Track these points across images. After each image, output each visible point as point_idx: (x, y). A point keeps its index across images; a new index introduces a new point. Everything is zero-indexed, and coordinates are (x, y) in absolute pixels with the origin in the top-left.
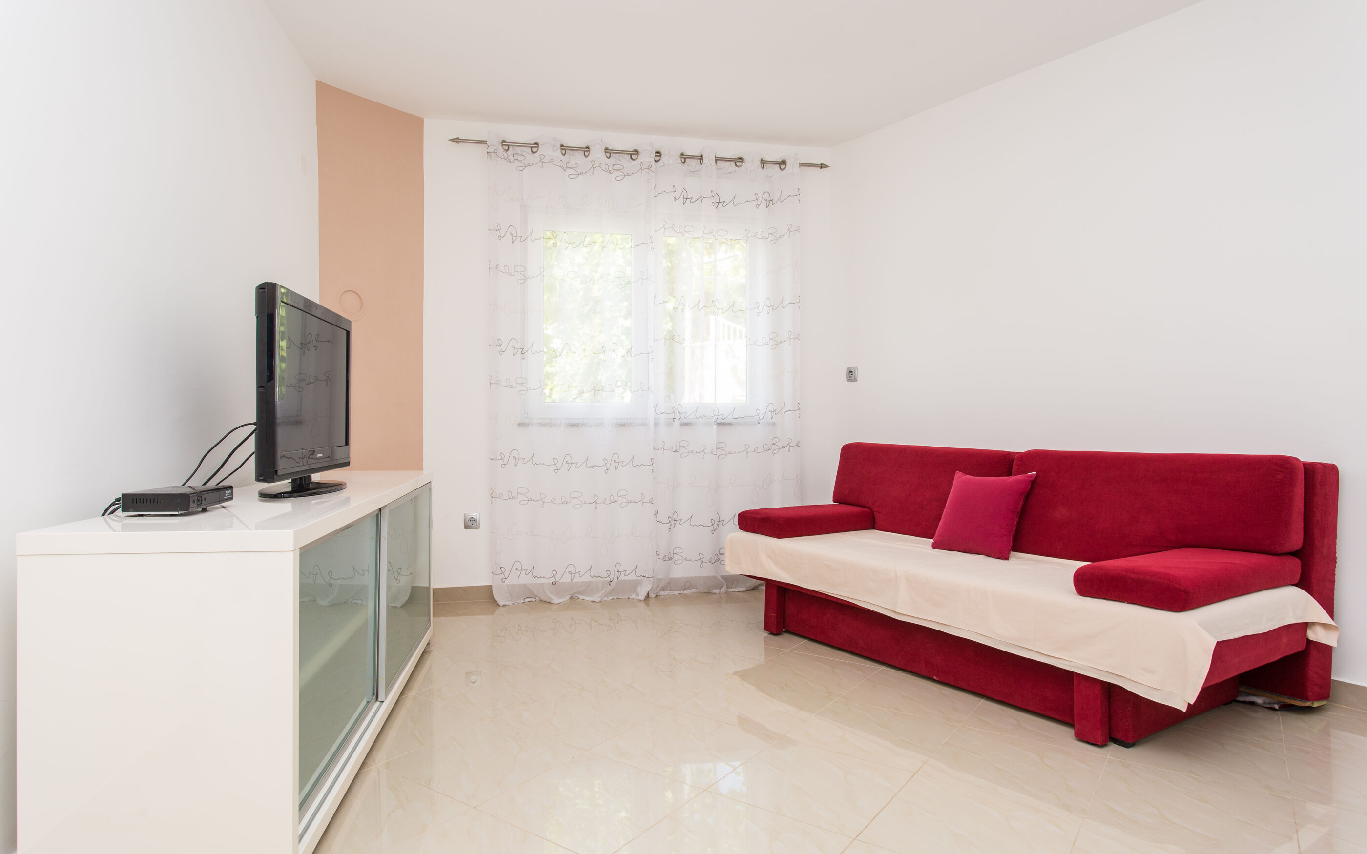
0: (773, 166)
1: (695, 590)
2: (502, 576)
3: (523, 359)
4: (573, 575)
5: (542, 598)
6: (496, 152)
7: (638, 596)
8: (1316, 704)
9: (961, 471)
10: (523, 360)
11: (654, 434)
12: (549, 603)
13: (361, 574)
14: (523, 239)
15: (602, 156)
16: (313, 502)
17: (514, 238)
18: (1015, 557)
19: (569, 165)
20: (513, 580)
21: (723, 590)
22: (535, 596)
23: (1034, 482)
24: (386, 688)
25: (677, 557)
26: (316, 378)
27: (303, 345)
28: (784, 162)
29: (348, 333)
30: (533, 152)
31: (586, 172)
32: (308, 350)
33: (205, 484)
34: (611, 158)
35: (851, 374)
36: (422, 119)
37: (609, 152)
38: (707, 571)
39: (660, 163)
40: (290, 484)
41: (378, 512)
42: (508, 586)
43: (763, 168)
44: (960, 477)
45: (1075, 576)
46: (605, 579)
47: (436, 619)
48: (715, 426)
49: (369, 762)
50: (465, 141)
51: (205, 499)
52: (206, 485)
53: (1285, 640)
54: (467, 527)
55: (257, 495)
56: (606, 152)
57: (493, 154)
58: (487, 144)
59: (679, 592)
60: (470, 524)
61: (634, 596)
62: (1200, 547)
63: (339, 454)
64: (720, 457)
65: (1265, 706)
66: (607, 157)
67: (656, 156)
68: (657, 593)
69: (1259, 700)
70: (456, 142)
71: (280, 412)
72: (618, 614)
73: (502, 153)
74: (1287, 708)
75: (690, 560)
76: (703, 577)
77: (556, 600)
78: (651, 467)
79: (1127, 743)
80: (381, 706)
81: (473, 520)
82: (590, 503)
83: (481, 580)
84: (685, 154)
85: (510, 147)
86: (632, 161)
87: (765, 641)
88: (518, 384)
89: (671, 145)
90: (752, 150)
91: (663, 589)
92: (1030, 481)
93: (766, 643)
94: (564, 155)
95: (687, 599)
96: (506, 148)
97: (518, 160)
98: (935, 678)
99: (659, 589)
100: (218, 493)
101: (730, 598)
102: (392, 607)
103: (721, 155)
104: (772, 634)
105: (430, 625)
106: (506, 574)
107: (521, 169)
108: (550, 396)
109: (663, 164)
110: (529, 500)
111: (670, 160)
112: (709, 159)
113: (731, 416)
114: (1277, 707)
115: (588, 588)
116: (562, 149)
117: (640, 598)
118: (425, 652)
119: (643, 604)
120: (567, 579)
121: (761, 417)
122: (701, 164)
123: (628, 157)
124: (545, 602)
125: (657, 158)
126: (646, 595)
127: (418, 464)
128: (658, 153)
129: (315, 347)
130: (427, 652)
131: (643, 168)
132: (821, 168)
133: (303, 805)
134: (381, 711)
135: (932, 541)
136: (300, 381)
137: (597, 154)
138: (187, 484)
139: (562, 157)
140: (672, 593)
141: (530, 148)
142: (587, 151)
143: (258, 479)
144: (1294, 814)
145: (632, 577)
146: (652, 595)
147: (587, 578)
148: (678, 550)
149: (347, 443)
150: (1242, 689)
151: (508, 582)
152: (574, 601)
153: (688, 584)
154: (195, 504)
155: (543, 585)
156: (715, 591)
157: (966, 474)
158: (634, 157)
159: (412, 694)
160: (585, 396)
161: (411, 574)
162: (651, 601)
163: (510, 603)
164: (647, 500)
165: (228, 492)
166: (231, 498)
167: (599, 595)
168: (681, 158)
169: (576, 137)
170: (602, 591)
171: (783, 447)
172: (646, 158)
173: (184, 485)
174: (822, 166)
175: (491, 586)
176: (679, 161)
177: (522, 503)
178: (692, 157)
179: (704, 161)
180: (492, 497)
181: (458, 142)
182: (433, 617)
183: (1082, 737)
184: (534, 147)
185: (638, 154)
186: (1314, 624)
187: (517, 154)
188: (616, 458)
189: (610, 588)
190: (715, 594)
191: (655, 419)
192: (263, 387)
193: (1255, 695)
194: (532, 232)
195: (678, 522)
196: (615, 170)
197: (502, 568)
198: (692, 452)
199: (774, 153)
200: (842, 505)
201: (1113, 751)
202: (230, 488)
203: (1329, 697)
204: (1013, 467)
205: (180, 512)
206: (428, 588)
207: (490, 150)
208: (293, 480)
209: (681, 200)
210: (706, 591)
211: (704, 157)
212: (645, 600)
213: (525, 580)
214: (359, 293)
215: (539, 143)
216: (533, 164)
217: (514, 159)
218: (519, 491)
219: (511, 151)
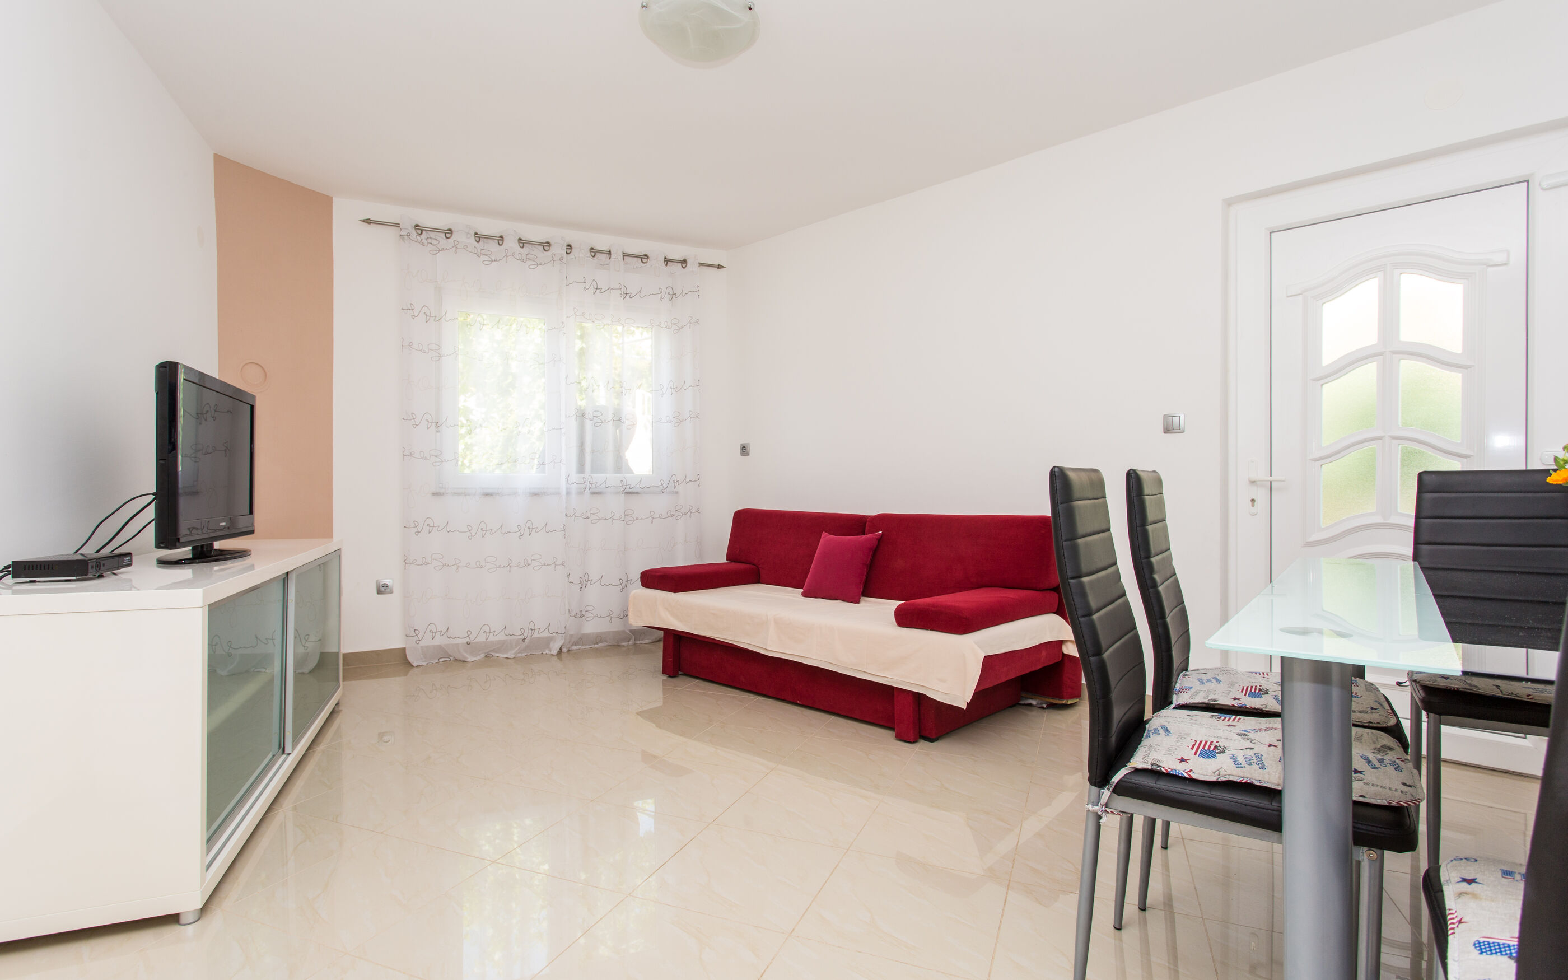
0: (676, 264)
1: (605, 644)
2: (416, 638)
3: (437, 432)
4: (488, 634)
5: (457, 657)
6: (409, 235)
7: (550, 651)
8: (1070, 702)
9: (826, 532)
10: (438, 434)
11: (566, 502)
12: (464, 661)
13: (264, 643)
14: (437, 319)
15: (516, 247)
16: (216, 568)
17: (428, 318)
18: (866, 601)
19: (482, 252)
20: (427, 642)
21: (631, 643)
22: (449, 656)
23: (880, 539)
24: (293, 741)
25: (588, 614)
26: (214, 448)
27: (199, 415)
28: (685, 261)
29: (252, 407)
30: (447, 238)
31: (500, 260)
32: (206, 420)
33: (98, 551)
34: (524, 248)
35: (744, 450)
36: (332, 198)
37: (522, 242)
38: (616, 626)
39: (571, 256)
40: (191, 552)
41: (285, 576)
42: (422, 647)
43: (666, 265)
44: (826, 537)
45: (896, 612)
46: (519, 637)
47: (345, 682)
48: (623, 495)
49: (275, 807)
50: (376, 223)
51: (104, 565)
52: (100, 552)
53: (1044, 653)
54: (379, 592)
55: (155, 562)
56: (519, 242)
57: (406, 237)
58: (399, 226)
59: (590, 646)
60: (382, 590)
61: (547, 651)
62: (992, 587)
63: (242, 523)
64: (628, 523)
65: (1038, 706)
66: (521, 247)
67: (567, 248)
68: (569, 648)
69: (1034, 702)
70: (367, 223)
71: (182, 482)
72: (532, 669)
73: (415, 237)
74: (1052, 706)
75: (600, 617)
76: (613, 632)
77: (470, 659)
78: (563, 532)
79: (931, 739)
80: (287, 759)
81: (386, 586)
82: (504, 567)
83: (395, 643)
84: (595, 248)
85: (424, 232)
86: (544, 251)
87: (663, 683)
88: (432, 455)
89: (583, 239)
90: (657, 249)
91: (575, 644)
92: (877, 539)
93: (664, 685)
94: (478, 242)
95: (598, 652)
96: (420, 232)
97: (431, 244)
98: (798, 702)
99: (571, 643)
100: (116, 559)
101: (637, 649)
102: (299, 673)
103: (628, 251)
104: (670, 676)
105: (339, 686)
106: (420, 636)
107: (435, 252)
108: (469, 467)
109: (573, 257)
110: (443, 566)
111: (581, 253)
112: (617, 255)
113: (638, 486)
114: (1045, 706)
115: (502, 646)
116: (476, 237)
117: (552, 653)
118: (333, 713)
119: (555, 658)
120: (481, 638)
121: (665, 487)
122: (610, 258)
123: (541, 248)
124: (460, 661)
125: (569, 251)
126: (558, 649)
127: (327, 533)
128: (569, 246)
129: (213, 417)
130: (337, 712)
131: (554, 259)
132: (718, 268)
133: (210, 841)
134: (289, 762)
135: (802, 590)
136: (197, 451)
137: (511, 243)
138: (79, 552)
139: (477, 244)
140: (584, 647)
141: (444, 234)
142: (501, 240)
143: (159, 545)
144: (1032, 776)
145: (545, 634)
146: (564, 650)
147: (501, 637)
148: (589, 608)
149: (251, 512)
150: (1023, 695)
151: (422, 643)
152: (489, 659)
153: (598, 638)
154: (94, 570)
155: (457, 645)
156: (623, 644)
157: (830, 534)
158: (546, 248)
159: (321, 748)
160: (504, 467)
161: (320, 640)
162: (564, 656)
163: (425, 664)
164: (559, 562)
165: (127, 559)
166: (130, 565)
167: (513, 652)
168: (591, 252)
169: (490, 226)
170: (516, 648)
171: (685, 514)
172: (558, 250)
173: (76, 552)
174: (719, 267)
175: (405, 648)
176: (589, 254)
177: (436, 568)
178: (602, 252)
179: (613, 256)
180: (406, 563)
181: (370, 223)
182: (343, 681)
183: (901, 737)
184: (448, 233)
185: (550, 246)
186: (1066, 641)
187: (431, 238)
188: (529, 524)
189: (524, 645)
190: (623, 646)
191: (567, 488)
192: (165, 460)
193: (1032, 699)
194: (446, 313)
195: (589, 582)
196: (529, 259)
197: (416, 631)
198: (602, 518)
199: (677, 252)
200: (733, 563)
201: (922, 744)
202: (130, 554)
203: (1080, 696)
204: (866, 528)
205: (78, 578)
206: (337, 654)
207: (404, 233)
208: (193, 547)
209: (591, 290)
210: (616, 644)
211: (612, 252)
212: (557, 654)
213: (439, 641)
214: (262, 365)
215: (453, 230)
216: (447, 249)
217: (428, 243)
218: (433, 557)
219: (424, 235)
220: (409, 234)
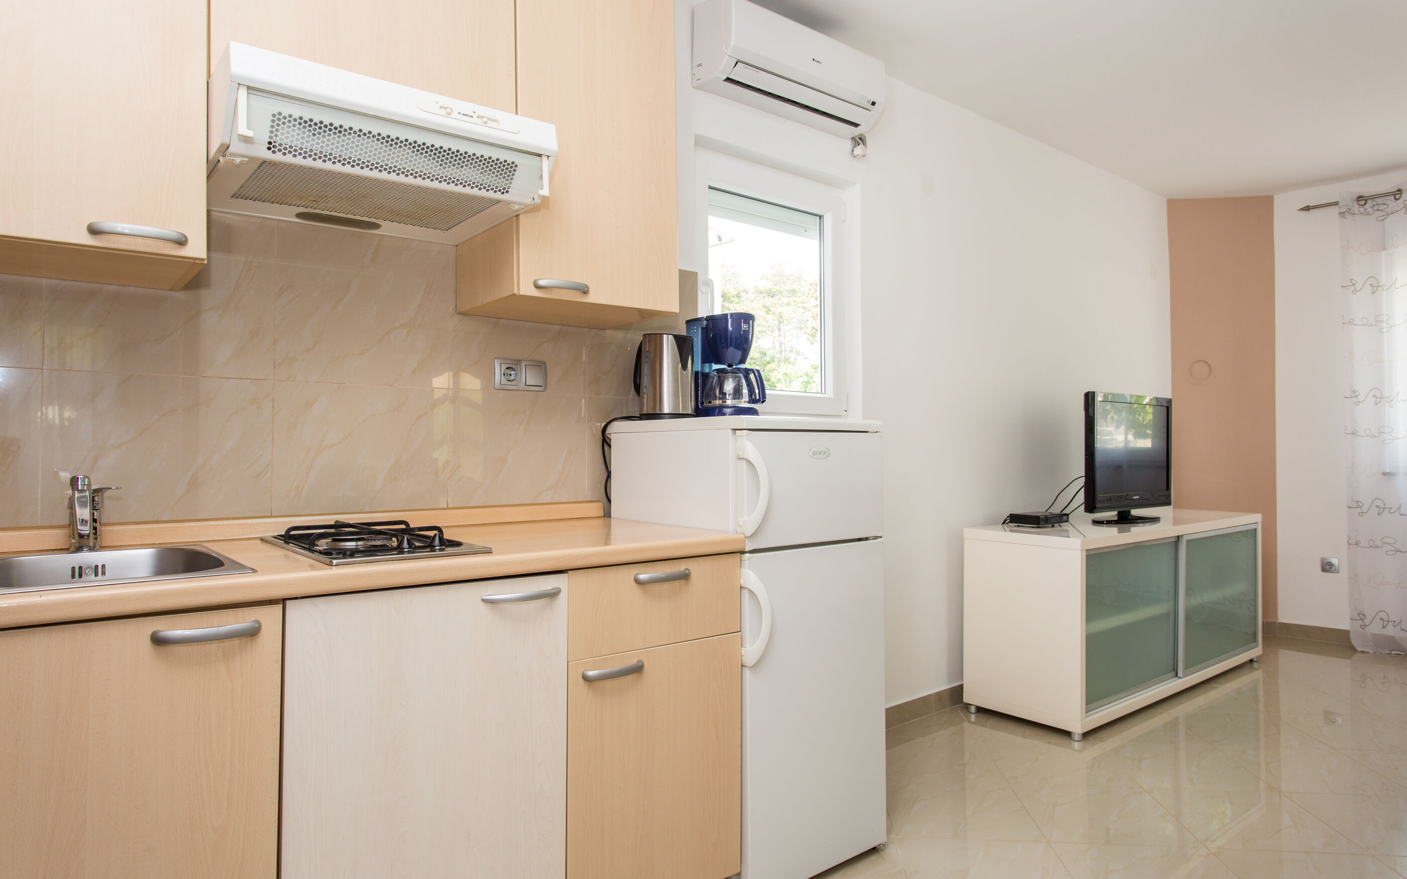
2: (1363, 623)
3: (1388, 407)
10: (1389, 409)
14: (1386, 288)
17: (1374, 288)
20: (1376, 628)
24: (1185, 670)
29: (1169, 408)
30: (1396, 199)
36: (1271, 197)
40: (1115, 516)
41: (1175, 539)
42: (1369, 633)
50: (1316, 207)
51: (1052, 520)
54: (1324, 570)
55: (1091, 521)
57: (1347, 213)
58: (1339, 204)
60: (1327, 567)
63: (1159, 496)
70: (1306, 210)
73: (1356, 209)
81: (1331, 565)
83: (1335, 623)
85: (1367, 201)
88: (1381, 432)
96: (1363, 203)
97: (1378, 210)
100: (1059, 517)
106: (1367, 621)
107: (1383, 218)
110: (1397, 550)
141: (1393, 196)
143: (1088, 511)
149: (1168, 488)
151: (1370, 630)
154: (1044, 522)
163: (1372, 651)
165: (1065, 517)
166: (1070, 521)
173: (1046, 511)
175: (1347, 631)
177: (1389, 553)
180: (1351, 544)
181: (1309, 210)
184: (1398, 193)
187: (1377, 205)
192: (1088, 455)
194: (1396, 280)
197: (1363, 616)
202: (1067, 515)
205: (1036, 526)
207: (1344, 209)
213: (1391, 631)
214: (1208, 362)
215: (1402, 189)
216: (1396, 211)
217: (1374, 210)
218: (1385, 540)
219: (1370, 203)
220: (1348, 210)
